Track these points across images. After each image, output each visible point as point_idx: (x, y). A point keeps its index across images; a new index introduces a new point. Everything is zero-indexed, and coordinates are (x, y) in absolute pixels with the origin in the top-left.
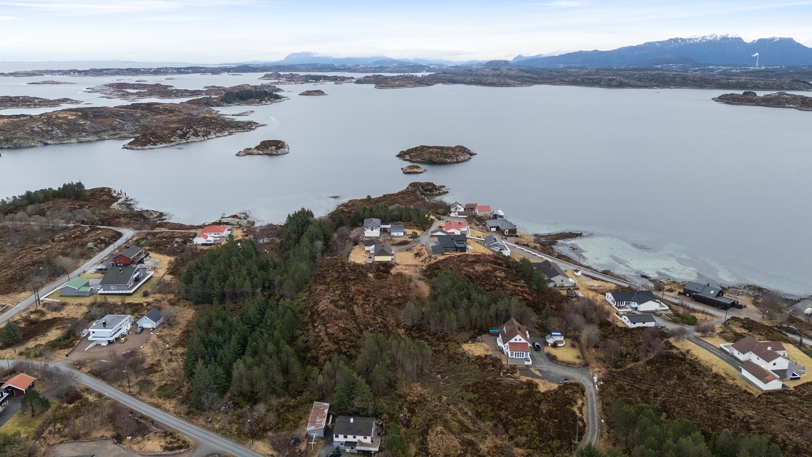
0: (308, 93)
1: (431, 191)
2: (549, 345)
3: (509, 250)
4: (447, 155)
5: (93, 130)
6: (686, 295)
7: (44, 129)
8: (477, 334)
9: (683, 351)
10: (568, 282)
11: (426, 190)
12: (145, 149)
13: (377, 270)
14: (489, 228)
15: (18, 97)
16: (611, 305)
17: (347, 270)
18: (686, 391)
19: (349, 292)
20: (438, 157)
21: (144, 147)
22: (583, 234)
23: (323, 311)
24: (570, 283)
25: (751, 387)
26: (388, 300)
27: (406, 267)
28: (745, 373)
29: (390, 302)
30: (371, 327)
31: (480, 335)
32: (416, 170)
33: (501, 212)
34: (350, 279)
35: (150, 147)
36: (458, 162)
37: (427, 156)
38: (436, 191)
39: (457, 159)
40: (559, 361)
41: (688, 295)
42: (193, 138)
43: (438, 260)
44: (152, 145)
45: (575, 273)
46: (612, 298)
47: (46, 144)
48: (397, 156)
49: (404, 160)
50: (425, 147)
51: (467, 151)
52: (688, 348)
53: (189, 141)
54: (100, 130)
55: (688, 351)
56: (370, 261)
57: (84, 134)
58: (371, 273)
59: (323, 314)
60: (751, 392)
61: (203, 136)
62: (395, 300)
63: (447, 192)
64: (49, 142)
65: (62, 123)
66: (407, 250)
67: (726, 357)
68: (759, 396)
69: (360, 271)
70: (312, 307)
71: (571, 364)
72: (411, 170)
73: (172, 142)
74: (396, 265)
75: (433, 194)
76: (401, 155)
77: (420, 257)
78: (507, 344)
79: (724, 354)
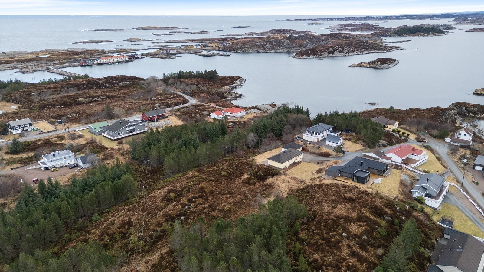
0: (474, 30)
5: (288, 46)
7: (262, 43)
12: (301, 58)
15: (284, 30)
21: (301, 57)
35: (306, 57)
42: (338, 54)
44: (308, 56)
47: (258, 52)
53: (334, 55)
54: (292, 46)
57: (281, 48)
61: (346, 53)
64: (261, 51)
65: (273, 41)
66: (318, 163)
73: (321, 55)
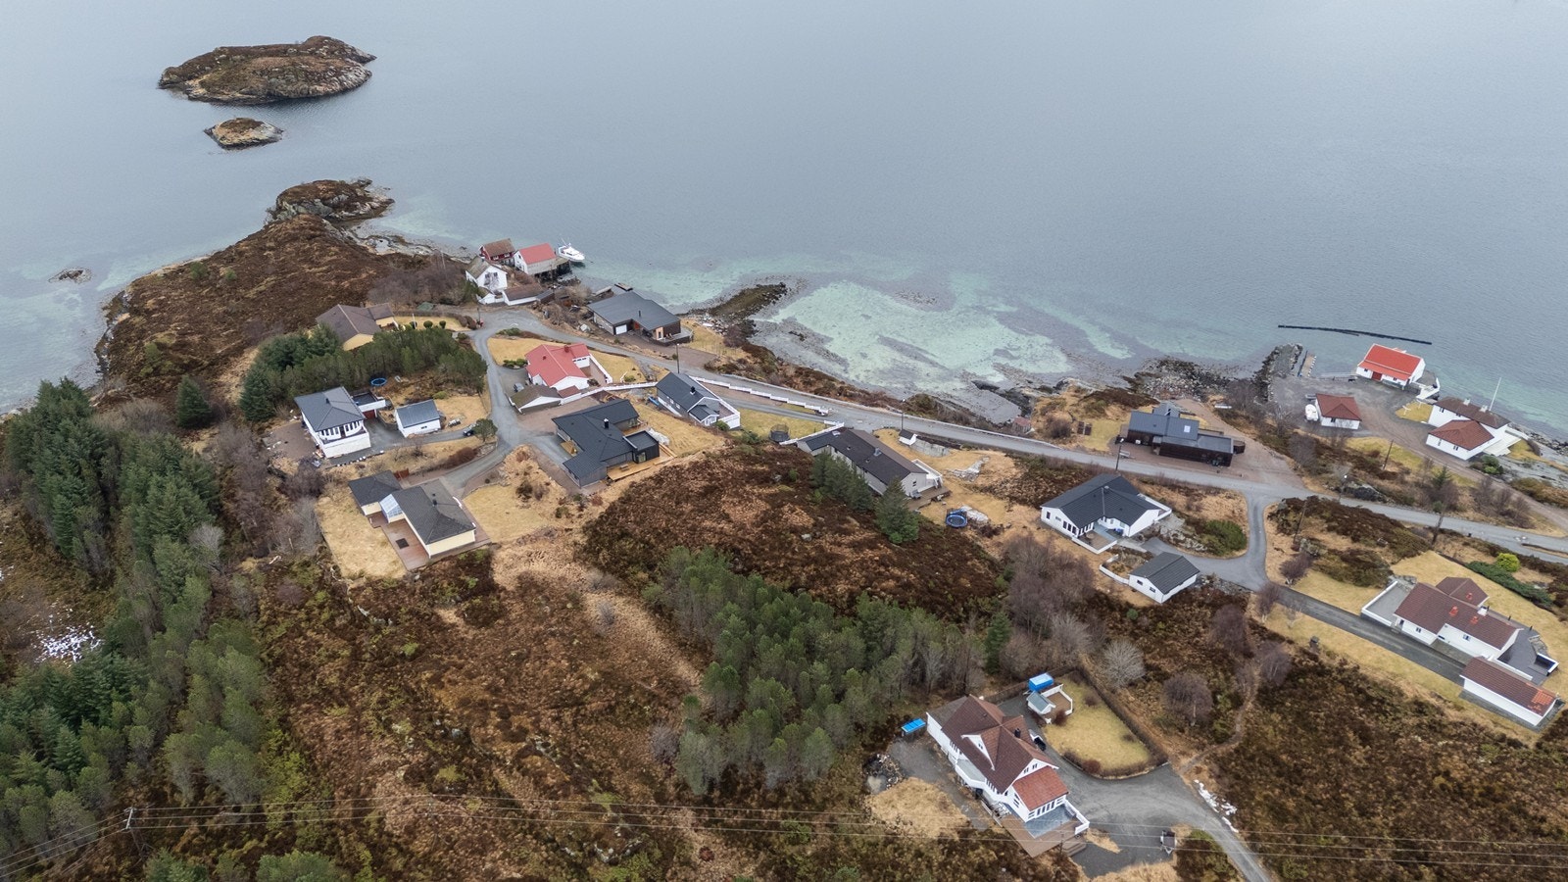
1: (349, 207)
2: (1049, 721)
3: (737, 414)
4: (311, 73)
6: (1134, 442)
8: (873, 748)
9: (1305, 644)
10: (927, 482)
11: (336, 207)
13: (460, 593)
14: (610, 329)
16: (1068, 537)
17: (366, 619)
18: (1404, 775)
19: (441, 719)
20: (289, 82)
22: (789, 285)
23: (411, 831)
24: (929, 482)
25: (1509, 723)
26: (572, 706)
27: (528, 548)
28: (1471, 686)
29: (578, 711)
30: (605, 847)
31: (883, 748)
32: (253, 134)
33: (571, 250)
34: (403, 655)
36: (345, 91)
37: (258, 84)
38: (363, 204)
39: (341, 83)
40: (1106, 773)
41: (1138, 442)
43: (606, 505)
45: (903, 440)
46: (1065, 518)
48: (163, 85)
49: (191, 99)
50: (233, 51)
51: (349, 51)
52: (1309, 636)
55: (1313, 642)
56: (415, 563)
58: (444, 606)
59: (420, 846)
60: (1514, 737)
62: (588, 698)
63: (390, 202)
66: (487, 481)
67: (1400, 644)
68: (1539, 745)
69: (410, 612)
70: (357, 821)
71: (1135, 771)
72: (242, 138)
74: (492, 548)
75: (358, 214)
76: (175, 81)
77: (539, 497)
78: (1011, 789)
79: (1384, 634)
